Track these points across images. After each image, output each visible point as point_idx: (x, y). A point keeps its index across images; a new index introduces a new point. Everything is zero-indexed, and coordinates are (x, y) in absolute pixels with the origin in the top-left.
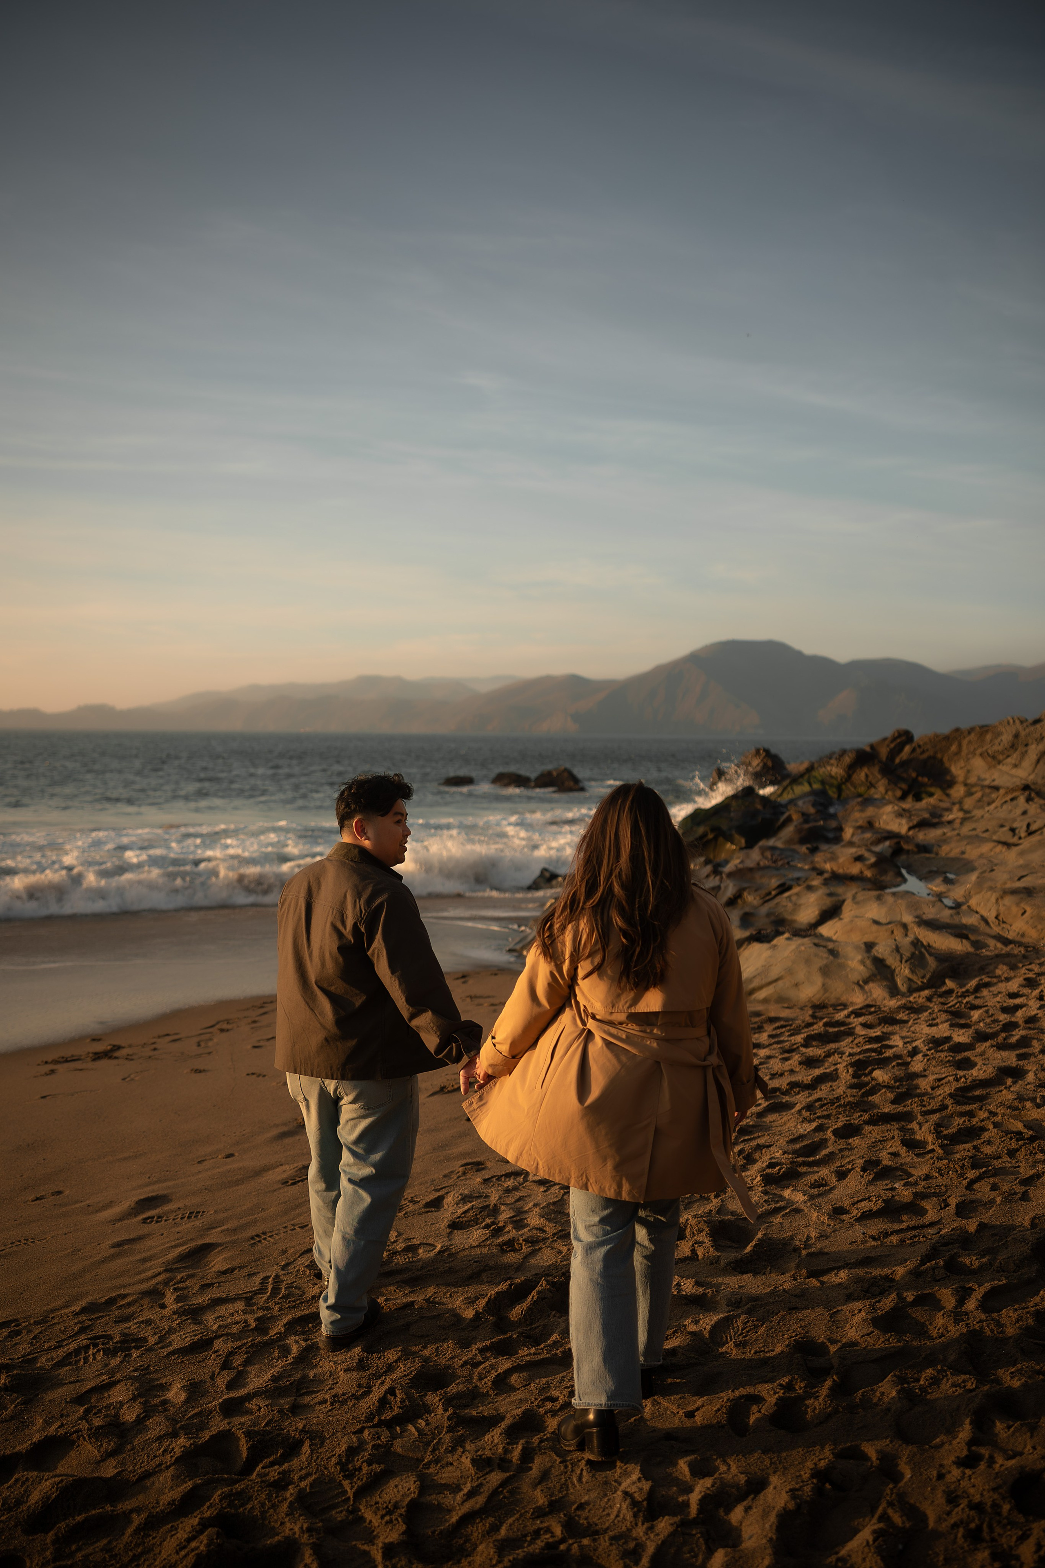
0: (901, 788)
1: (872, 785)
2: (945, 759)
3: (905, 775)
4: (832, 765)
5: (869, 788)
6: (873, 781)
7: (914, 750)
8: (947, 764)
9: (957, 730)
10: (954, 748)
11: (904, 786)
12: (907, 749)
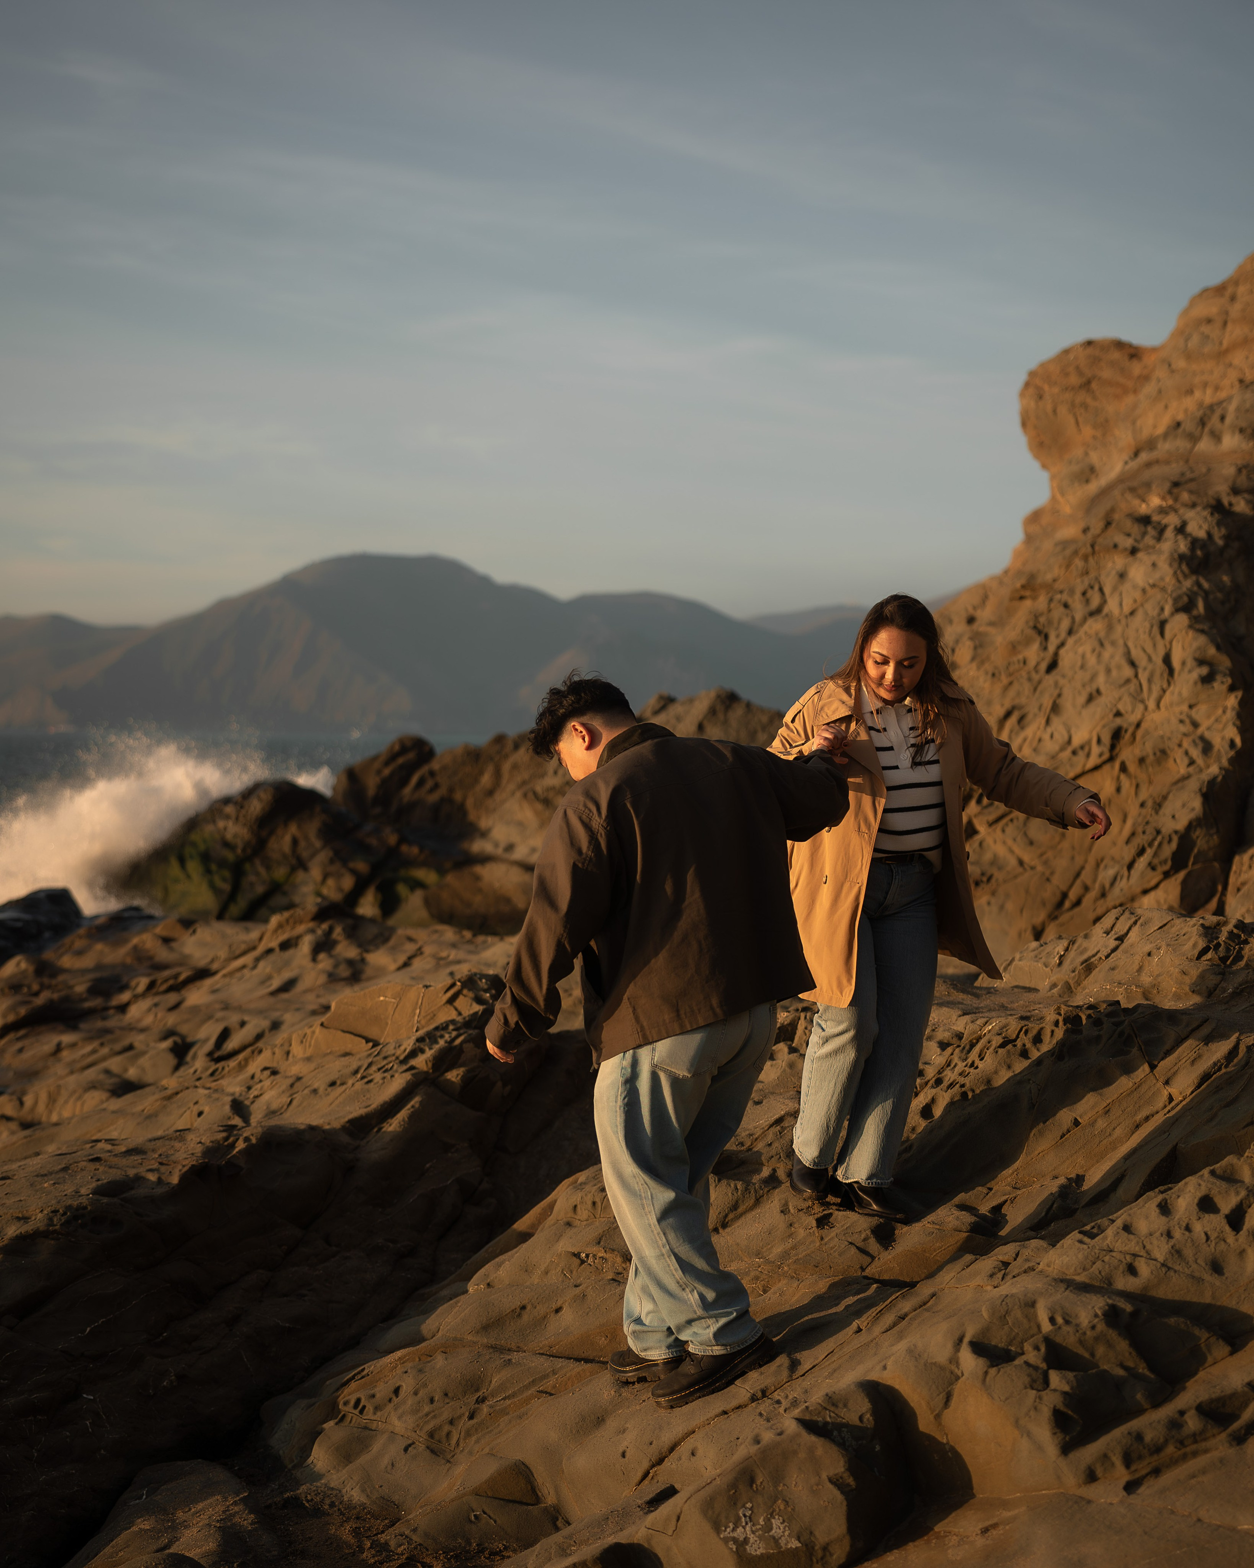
0: (353, 872)
1: (301, 864)
2: (470, 803)
3: (373, 842)
4: (228, 817)
5: (293, 870)
6: (305, 854)
7: (421, 783)
8: (472, 816)
9: (500, 739)
10: (486, 779)
11: (362, 866)
12: (415, 779)
